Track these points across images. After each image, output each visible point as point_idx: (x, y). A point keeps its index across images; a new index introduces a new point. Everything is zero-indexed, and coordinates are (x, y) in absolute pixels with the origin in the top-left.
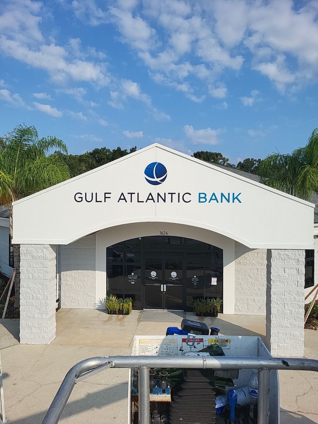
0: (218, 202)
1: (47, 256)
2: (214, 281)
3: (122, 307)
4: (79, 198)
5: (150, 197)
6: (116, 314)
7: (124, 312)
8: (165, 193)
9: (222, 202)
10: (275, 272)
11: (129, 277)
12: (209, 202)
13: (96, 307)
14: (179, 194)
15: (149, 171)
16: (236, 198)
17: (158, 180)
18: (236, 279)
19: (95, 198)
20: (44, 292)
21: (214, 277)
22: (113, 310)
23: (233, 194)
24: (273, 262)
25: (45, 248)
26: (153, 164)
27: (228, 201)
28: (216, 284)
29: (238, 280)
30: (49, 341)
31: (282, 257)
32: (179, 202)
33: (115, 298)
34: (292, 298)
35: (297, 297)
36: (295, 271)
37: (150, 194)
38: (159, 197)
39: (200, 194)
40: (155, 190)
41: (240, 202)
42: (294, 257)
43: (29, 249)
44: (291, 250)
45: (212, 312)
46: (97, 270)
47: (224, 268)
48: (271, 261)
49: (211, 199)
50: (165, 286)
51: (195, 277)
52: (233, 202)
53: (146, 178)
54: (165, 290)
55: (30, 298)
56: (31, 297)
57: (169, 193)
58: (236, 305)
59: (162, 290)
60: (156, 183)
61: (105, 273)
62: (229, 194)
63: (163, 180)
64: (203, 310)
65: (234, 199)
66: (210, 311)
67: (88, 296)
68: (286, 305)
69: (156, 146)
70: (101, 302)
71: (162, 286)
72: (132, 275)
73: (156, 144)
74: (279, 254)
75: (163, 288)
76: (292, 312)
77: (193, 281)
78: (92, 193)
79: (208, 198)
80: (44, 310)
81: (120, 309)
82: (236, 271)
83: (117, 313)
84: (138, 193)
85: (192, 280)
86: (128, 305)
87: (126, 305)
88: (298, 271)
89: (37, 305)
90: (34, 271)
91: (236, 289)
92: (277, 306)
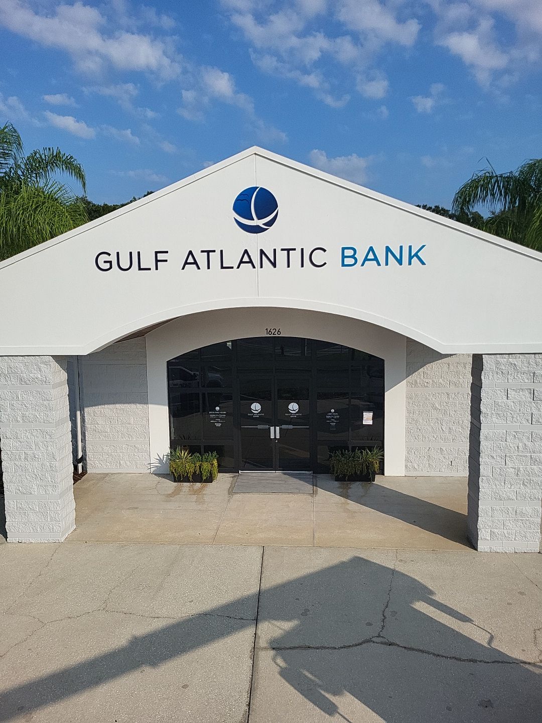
0: (379, 264)
1: (48, 379)
2: (368, 418)
3: (200, 468)
4: (105, 262)
5: (246, 259)
6: (189, 481)
7: (204, 478)
8: (275, 250)
9: (387, 264)
10: (489, 397)
11: (211, 414)
12: (363, 265)
13: (152, 470)
14: (302, 250)
15: (242, 205)
16: (416, 255)
17: (260, 223)
18: (409, 412)
19: (136, 261)
20: (48, 446)
21: (369, 410)
22: (183, 475)
23: (410, 247)
24: (484, 378)
25: (45, 363)
26: (250, 191)
27: (400, 262)
28: (371, 422)
29: (411, 415)
30: (62, 536)
31: (504, 368)
32: (302, 266)
33: (186, 454)
34: (520, 445)
35: (529, 444)
36: (528, 395)
37: (246, 252)
38: (264, 257)
39: (343, 249)
40: (255, 243)
41: (423, 263)
42: (527, 369)
43: (12, 365)
44: (521, 356)
45: (365, 473)
46: (151, 403)
47: (385, 393)
48: (482, 377)
49: (366, 259)
50: (278, 428)
51: (333, 411)
52: (410, 263)
53: (236, 220)
54: (278, 437)
55: (20, 459)
56: (23, 457)
57: (282, 250)
58: (407, 460)
59: (272, 437)
60: (256, 230)
61: (166, 409)
62: (401, 247)
63: (270, 224)
64: (348, 470)
65: (411, 258)
66: (362, 472)
67: (136, 450)
68: (508, 458)
69: (255, 154)
70: (160, 461)
71: (272, 429)
72: (217, 411)
73: (255, 149)
74: (498, 363)
75: (275, 432)
76: (519, 470)
77: (328, 419)
78: (131, 253)
79: (360, 257)
80: (49, 480)
81: (195, 472)
82: (409, 397)
83: (191, 479)
84: (222, 251)
85: (328, 417)
86: (210, 466)
87: (206, 466)
88: (532, 395)
89: (35, 471)
90: (24, 407)
91: (408, 431)
92: (492, 461)
